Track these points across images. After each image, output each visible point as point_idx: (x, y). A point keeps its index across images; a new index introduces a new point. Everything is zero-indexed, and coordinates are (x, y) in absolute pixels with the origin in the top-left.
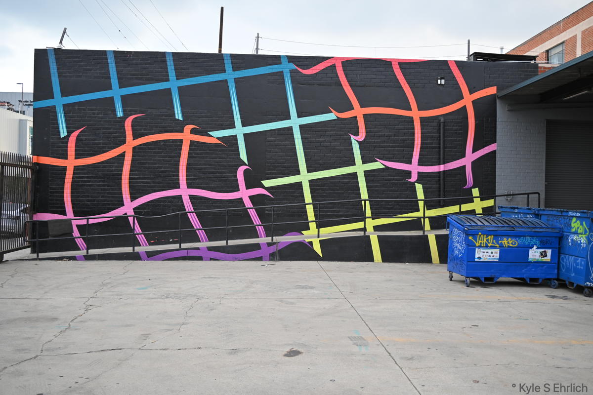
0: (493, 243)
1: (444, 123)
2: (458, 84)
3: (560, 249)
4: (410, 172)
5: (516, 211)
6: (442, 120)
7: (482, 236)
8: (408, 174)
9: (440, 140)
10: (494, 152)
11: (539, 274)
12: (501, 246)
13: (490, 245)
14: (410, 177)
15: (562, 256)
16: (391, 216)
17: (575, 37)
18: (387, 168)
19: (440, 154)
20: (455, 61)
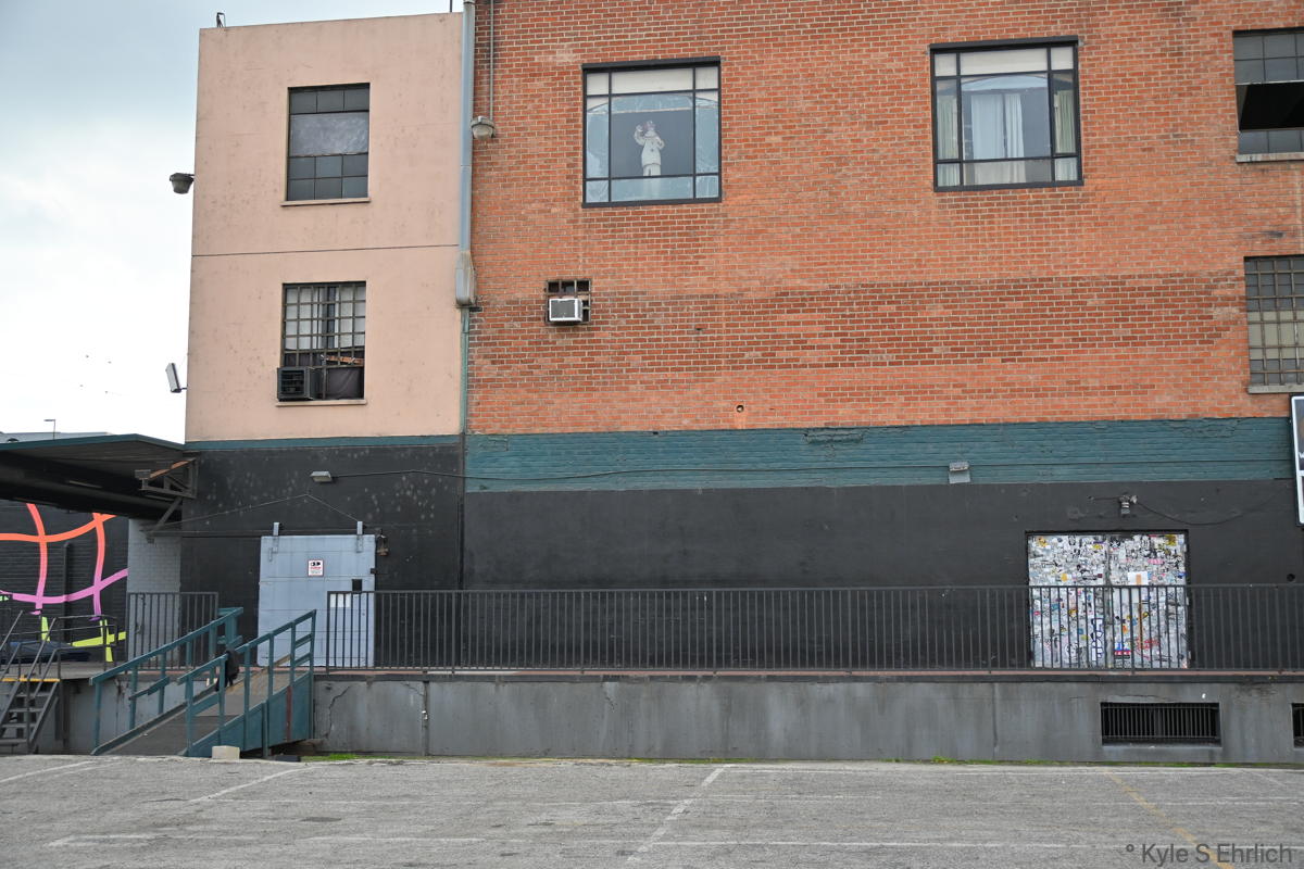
4: (35, 604)
10: (125, 578)
14: (34, 610)
18: (10, 600)
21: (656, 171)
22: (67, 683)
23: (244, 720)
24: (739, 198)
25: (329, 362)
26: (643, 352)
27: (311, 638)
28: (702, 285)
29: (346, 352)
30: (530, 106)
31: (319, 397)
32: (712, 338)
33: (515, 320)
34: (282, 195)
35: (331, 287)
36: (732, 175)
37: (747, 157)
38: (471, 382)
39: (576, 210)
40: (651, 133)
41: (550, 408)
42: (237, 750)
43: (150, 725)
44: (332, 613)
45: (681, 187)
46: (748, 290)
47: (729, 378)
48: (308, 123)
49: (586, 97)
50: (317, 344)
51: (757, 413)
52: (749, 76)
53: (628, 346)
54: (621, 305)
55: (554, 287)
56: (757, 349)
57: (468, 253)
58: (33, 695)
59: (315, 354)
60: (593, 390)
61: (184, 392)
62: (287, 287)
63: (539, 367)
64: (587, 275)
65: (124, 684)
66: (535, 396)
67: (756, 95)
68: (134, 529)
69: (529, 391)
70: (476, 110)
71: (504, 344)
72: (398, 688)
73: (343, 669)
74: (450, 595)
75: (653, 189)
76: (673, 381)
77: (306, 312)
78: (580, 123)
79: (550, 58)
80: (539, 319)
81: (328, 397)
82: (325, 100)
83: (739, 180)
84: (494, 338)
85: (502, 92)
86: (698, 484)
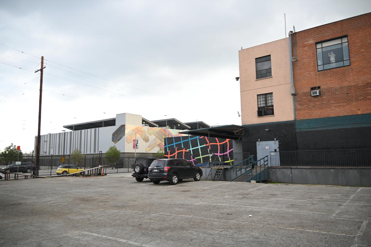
4: (218, 155)
10: (232, 150)
18: (214, 155)
21: (334, 61)
22: (225, 169)
23: (256, 176)
24: (355, 64)
25: (267, 108)
26: (334, 100)
27: (267, 160)
28: (347, 84)
29: (270, 106)
30: (304, 53)
31: (265, 115)
32: (350, 95)
33: (305, 96)
34: (255, 78)
35: (266, 94)
36: (352, 59)
37: (356, 55)
38: (296, 110)
39: (316, 72)
40: (332, 54)
41: (313, 113)
42: (255, 181)
43: (239, 176)
44: (271, 156)
45: (341, 64)
46: (359, 84)
47: (355, 103)
48: (260, 64)
49: (316, 49)
50: (264, 105)
51: (363, 111)
52: (355, 37)
53: (330, 99)
54: (328, 91)
55: (312, 89)
56: (362, 96)
57: (293, 84)
58: (219, 171)
59: (264, 107)
60: (323, 109)
61: (241, 116)
62: (258, 95)
63: (310, 105)
64: (320, 85)
65: (234, 169)
66: (310, 111)
67: (357, 41)
68: (233, 141)
69: (308, 110)
70: (293, 56)
71: (302, 101)
72: (285, 170)
73: (274, 166)
74: (295, 152)
75: (334, 65)
76: (342, 105)
77: (262, 100)
78: (316, 54)
79: (308, 43)
80: (309, 96)
81: (267, 115)
82: (262, 59)
83: (355, 60)
84: (300, 100)
85: (298, 51)
86: (350, 127)
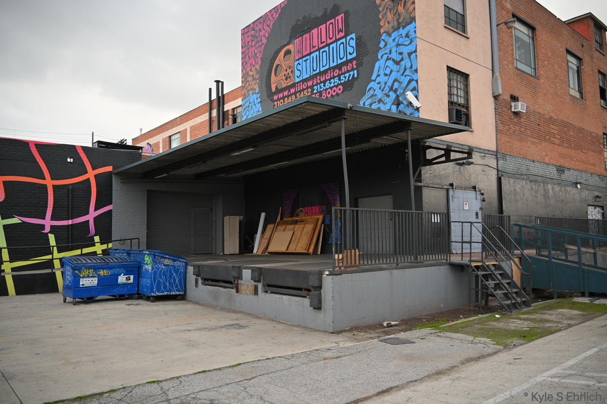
0: (93, 274)
1: (72, 190)
2: (83, 162)
3: (139, 274)
4: (44, 226)
5: (118, 251)
6: (71, 188)
7: (85, 270)
8: (43, 226)
9: (69, 202)
10: (111, 211)
11: (125, 291)
12: (99, 276)
13: (90, 276)
14: (44, 229)
15: (140, 279)
16: (27, 260)
17: (186, 130)
18: (24, 222)
19: (69, 212)
20: (81, 146)
21: (524, 62)
24: (542, 80)
28: (538, 109)
29: (463, 106)
32: (541, 129)
33: (505, 107)
34: (444, 21)
35: (458, 73)
36: (540, 71)
37: (542, 66)
38: (497, 130)
39: (514, 68)
41: (514, 146)
47: (544, 144)
50: (455, 99)
51: (549, 159)
52: (541, 38)
55: (512, 98)
56: (548, 136)
59: (455, 104)
60: (522, 141)
63: (511, 128)
64: (518, 95)
66: (511, 140)
67: (542, 45)
69: (509, 138)
71: (503, 116)
76: (536, 143)
79: (505, 4)
80: (509, 109)
83: (541, 74)
84: (501, 113)
